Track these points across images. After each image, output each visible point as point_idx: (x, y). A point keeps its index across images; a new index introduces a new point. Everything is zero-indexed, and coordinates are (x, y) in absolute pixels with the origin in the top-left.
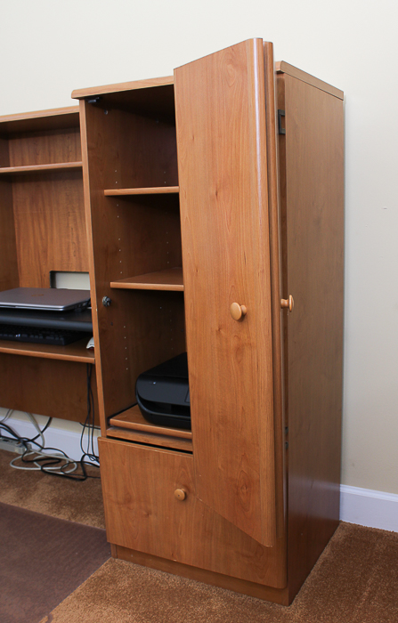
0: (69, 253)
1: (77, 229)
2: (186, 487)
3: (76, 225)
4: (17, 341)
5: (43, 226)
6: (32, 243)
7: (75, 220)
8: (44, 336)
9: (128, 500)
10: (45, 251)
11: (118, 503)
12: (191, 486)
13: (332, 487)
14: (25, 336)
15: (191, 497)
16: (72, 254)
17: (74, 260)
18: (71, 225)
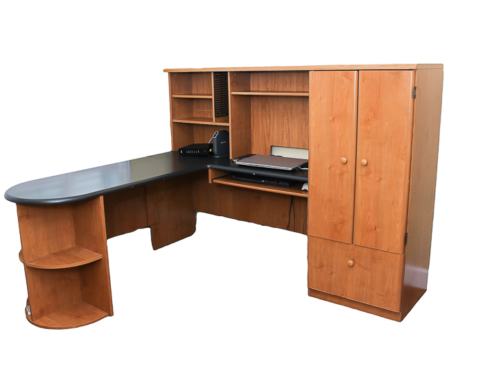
0: (283, 137)
1: (288, 124)
2: (354, 261)
3: (288, 122)
4: (262, 183)
5: (268, 121)
6: (261, 130)
7: (288, 119)
8: (278, 182)
9: (321, 266)
10: (269, 135)
11: (316, 268)
12: (356, 260)
13: (424, 271)
14: (267, 181)
15: (356, 266)
16: (285, 138)
17: (285, 141)
18: (285, 122)
